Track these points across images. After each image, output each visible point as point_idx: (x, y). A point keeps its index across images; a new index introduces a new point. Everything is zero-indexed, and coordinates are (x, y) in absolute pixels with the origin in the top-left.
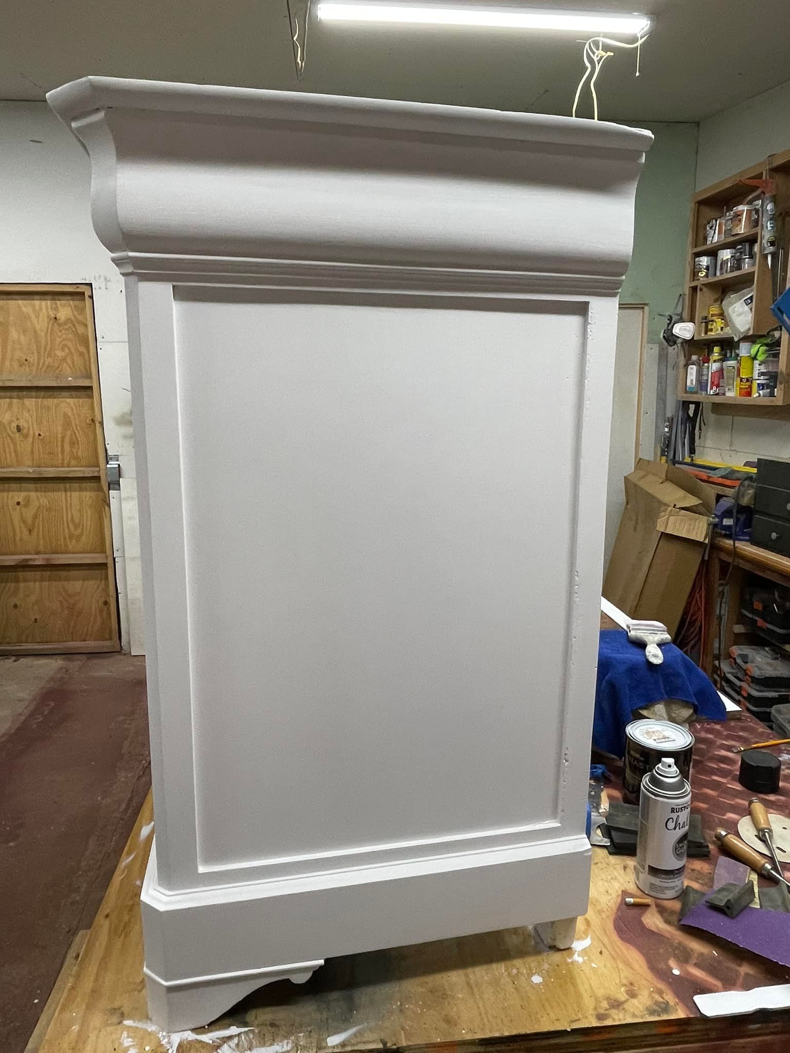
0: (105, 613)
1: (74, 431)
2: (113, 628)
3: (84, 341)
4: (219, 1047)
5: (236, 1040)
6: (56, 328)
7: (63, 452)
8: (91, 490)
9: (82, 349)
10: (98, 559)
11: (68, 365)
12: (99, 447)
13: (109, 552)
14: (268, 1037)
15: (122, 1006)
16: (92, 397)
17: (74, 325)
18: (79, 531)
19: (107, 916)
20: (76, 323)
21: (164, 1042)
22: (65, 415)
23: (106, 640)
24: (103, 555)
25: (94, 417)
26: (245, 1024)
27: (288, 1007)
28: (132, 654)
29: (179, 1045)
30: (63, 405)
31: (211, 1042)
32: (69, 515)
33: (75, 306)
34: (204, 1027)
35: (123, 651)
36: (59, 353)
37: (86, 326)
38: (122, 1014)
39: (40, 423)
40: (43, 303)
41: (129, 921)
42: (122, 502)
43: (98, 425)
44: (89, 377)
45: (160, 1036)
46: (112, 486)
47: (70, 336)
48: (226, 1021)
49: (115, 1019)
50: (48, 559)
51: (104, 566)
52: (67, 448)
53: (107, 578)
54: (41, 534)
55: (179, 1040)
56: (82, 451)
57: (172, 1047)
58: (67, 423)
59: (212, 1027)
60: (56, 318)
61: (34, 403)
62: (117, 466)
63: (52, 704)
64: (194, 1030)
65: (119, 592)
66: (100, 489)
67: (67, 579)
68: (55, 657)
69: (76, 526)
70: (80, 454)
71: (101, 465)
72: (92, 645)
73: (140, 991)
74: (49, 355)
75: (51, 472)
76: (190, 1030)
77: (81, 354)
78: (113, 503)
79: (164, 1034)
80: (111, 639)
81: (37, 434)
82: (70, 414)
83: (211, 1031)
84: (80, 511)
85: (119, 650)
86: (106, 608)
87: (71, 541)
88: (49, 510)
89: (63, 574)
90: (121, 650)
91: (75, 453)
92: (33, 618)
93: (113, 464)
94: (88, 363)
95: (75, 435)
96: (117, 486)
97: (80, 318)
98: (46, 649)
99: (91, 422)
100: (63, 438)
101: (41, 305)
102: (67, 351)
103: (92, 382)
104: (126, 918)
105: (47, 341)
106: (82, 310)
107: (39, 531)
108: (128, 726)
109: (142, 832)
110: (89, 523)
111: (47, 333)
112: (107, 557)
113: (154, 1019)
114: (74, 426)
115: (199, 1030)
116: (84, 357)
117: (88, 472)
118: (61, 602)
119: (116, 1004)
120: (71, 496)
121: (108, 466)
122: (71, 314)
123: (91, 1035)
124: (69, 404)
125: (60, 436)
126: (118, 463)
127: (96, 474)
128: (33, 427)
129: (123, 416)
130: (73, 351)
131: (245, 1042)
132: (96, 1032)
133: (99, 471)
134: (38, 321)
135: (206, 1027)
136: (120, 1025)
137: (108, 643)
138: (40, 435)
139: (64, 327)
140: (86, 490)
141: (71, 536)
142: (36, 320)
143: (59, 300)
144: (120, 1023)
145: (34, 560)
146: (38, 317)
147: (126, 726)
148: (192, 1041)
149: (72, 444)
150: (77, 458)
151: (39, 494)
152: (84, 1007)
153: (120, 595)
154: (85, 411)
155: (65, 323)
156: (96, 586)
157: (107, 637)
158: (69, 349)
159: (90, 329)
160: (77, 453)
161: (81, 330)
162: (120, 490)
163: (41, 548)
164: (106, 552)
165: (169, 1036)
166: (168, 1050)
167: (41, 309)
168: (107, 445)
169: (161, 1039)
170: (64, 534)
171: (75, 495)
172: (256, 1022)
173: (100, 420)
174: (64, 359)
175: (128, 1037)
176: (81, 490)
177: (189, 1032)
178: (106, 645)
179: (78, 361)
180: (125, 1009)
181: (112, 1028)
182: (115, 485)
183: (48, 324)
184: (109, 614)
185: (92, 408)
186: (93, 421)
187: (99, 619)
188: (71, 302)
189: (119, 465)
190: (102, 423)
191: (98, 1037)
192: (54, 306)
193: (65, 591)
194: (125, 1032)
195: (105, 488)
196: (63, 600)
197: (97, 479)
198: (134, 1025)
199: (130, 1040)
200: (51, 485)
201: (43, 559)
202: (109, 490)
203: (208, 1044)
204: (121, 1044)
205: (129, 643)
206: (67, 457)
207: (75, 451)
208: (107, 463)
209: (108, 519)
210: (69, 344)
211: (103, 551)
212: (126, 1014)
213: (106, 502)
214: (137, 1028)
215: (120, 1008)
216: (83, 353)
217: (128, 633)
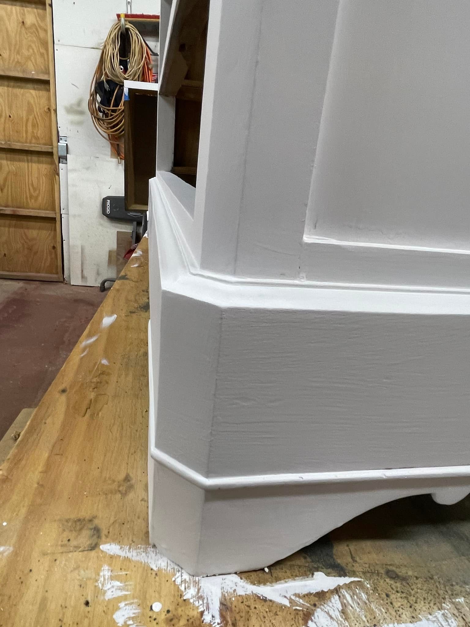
0: (53, 256)
1: (35, 116)
2: (59, 264)
3: (44, 44)
4: (308, 616)
5: (335, 602)
6: (23, 31)
7: (27, 132)
8: (46, 163)
9: (42, 50)
10: (50, 214)
11: (32, 63)
12: (53, 127)
13: (57, 210)
14: (398, 601)
15: (95, 517)
16: (49, 90)
17: (37, 30)
18: (37, 192)
19: (64, 391)
20: (38, 28)
21: (190, 594)
22: (29, 103)
23: (54, 274)
24: (53, 212)
25: (50, 107)
26: (341, 572)
27: (401, 543)
28: (72, 284)
29: (223, 604)
30: (28, 95)
31: (286, 603)
32: (30, 180)
33: (38, 14)
34: (263, 570)
35: (65, 282)
36: (25, 52)
37: (46, 31)
38: (97, 531)
39: (10, 108)
40: (14, 8)
41: (96, 400)
42: (68, 173)
43: (53, 112)
44: (48, 73)
45: (178, 581)
46: (61, 160)
47: (34, 39)
48: (301, 561)
49: (84, 539)
50: (13, 211)
51: (53, 220)
52: (30, 129)
53: (55, 230)
54: (10, 194)
55: (220, 595)
56: (40, 132)
57: (208, 608)
58: (30, 110)
59: (277, 572)
60: (23, 22)
61: (6, 91)
62: (66, 145)
63: (15, 307)
64: (241, 574)
65: (63, 239)
66: (53, 163)
67: (28, 228)
68: (19, 281)
69: (35, 190)
70: (39, 135)
71: (54, 144)
72: (43, 275)
73: (124, 494)
74: (18, 53)
75: (17, 146)
76: (236, 573)
77: (42, 55)
78: (61, 172)
79: (186, 576)
80: (57, 273)
81: (8, 116)
82: (32, 102)
83: (277, 580)
84: (37, 178)
85: (63, 281)
86: (54, 252)
87: (31, 201)
88: (16, 175)
89: (24, 223)
90: (64, 280)
91: (35, 134)
92: (3, 253)
93: (62, 143)
94: (47, 63)
95: (36, 120)
96: (64, 161)
97: (42, 24)
98: (12, 275)
99: (48, 111)
100: (27, 120)
101: (11, 9)
102: (31, 50)
103: (49, 77)
104: (92, 395)
105: (16, 41)
106: (43, 18)
107: (8, 190)
108: (68, 325)
109: (103, 321)
110: (44, 189)
111: (16, 35)
112: (56, 214)
113: (161, 545)
114: (35, 113)
115: (253, 575)
116: (44, 58)
117: (44, 148)
118: (23, 244)
119: (85, 513)
120: (32, 166)
121: (59, 144)
122: (35, 20)
123: (34, 565)
124: (32, 94)
125: (25, 119)
126: (66, 142)
127: (50, 150)
128: (5, 111)
129: (71, 107)
130: (36, 51)
131: (355, 606)
132: (46, 561)
133: (52, 148)
134: (10, 23)
135: (267, 570)
136: (93, 554)
137: (55, 276)
138: (10, 117)
139: (30, 30)
140: (43, 163)
141: (31, 197)
142: (8, 23)
143: (26, 7)
144: (94, 547)
145: (5, 210)
146: (9, 20)
147: (67, 325)
148: (247, 597)
149: (33, 126)
150: (37, 138)
151: (9, 162)
152: (23, 511)
153: (64, 242)
154: (43, 101)
155: (30, 28)
156: (48, 234)
157: (54, 271)
158: (33, 49)
159: (50, 33)
160: (37, 134)
161: (42, 34)
162: (67, 164)
163: (10, 203)
164: (55, 211)
165: (196, 583)
166: (202, 613)
167: (12, 12)
168: (59, 128)
169: (182, 588)
170: (26, 195)
171: (35, 166)
172: (358, 568)
173: (54, 108)
174: (28, 58)
175: (112, 578)
176: (39, 162)
177: (235, 578)
178: (54, 277)
179: (40, 60)
180: (102, 524)
181: (78, 555)
182: (63, 159)
183: (17, 27)
184: (56, 255)
185: (49, 99)
186: (49, 109)
187: (49, 259)
188: (35, 10)
189: (67, 144)
190: (55, 111)
191: (49, 572)
192: (22, 11)
193: (26, 235)
194: (106, 567)
195: (56, 161)
196: (24, 243)
197: (51, 154)
198: (122, 554)
199: (117, 583)
200: (17, 157)
201: (11, 210)
202: (59, 163)
203: (282, 607)
204: (99, 592)
205: (69, 276)
206: (29, 137)
207: (35, 132)
208: (59, 142)
209: (58, 185)
210: (33, 45)
211: (54, 209)
212: (104, 532)
213: (56, 173)
214: (127, 559)
215: (91, 521)
216: (43, 54)
217: (69, 269)
